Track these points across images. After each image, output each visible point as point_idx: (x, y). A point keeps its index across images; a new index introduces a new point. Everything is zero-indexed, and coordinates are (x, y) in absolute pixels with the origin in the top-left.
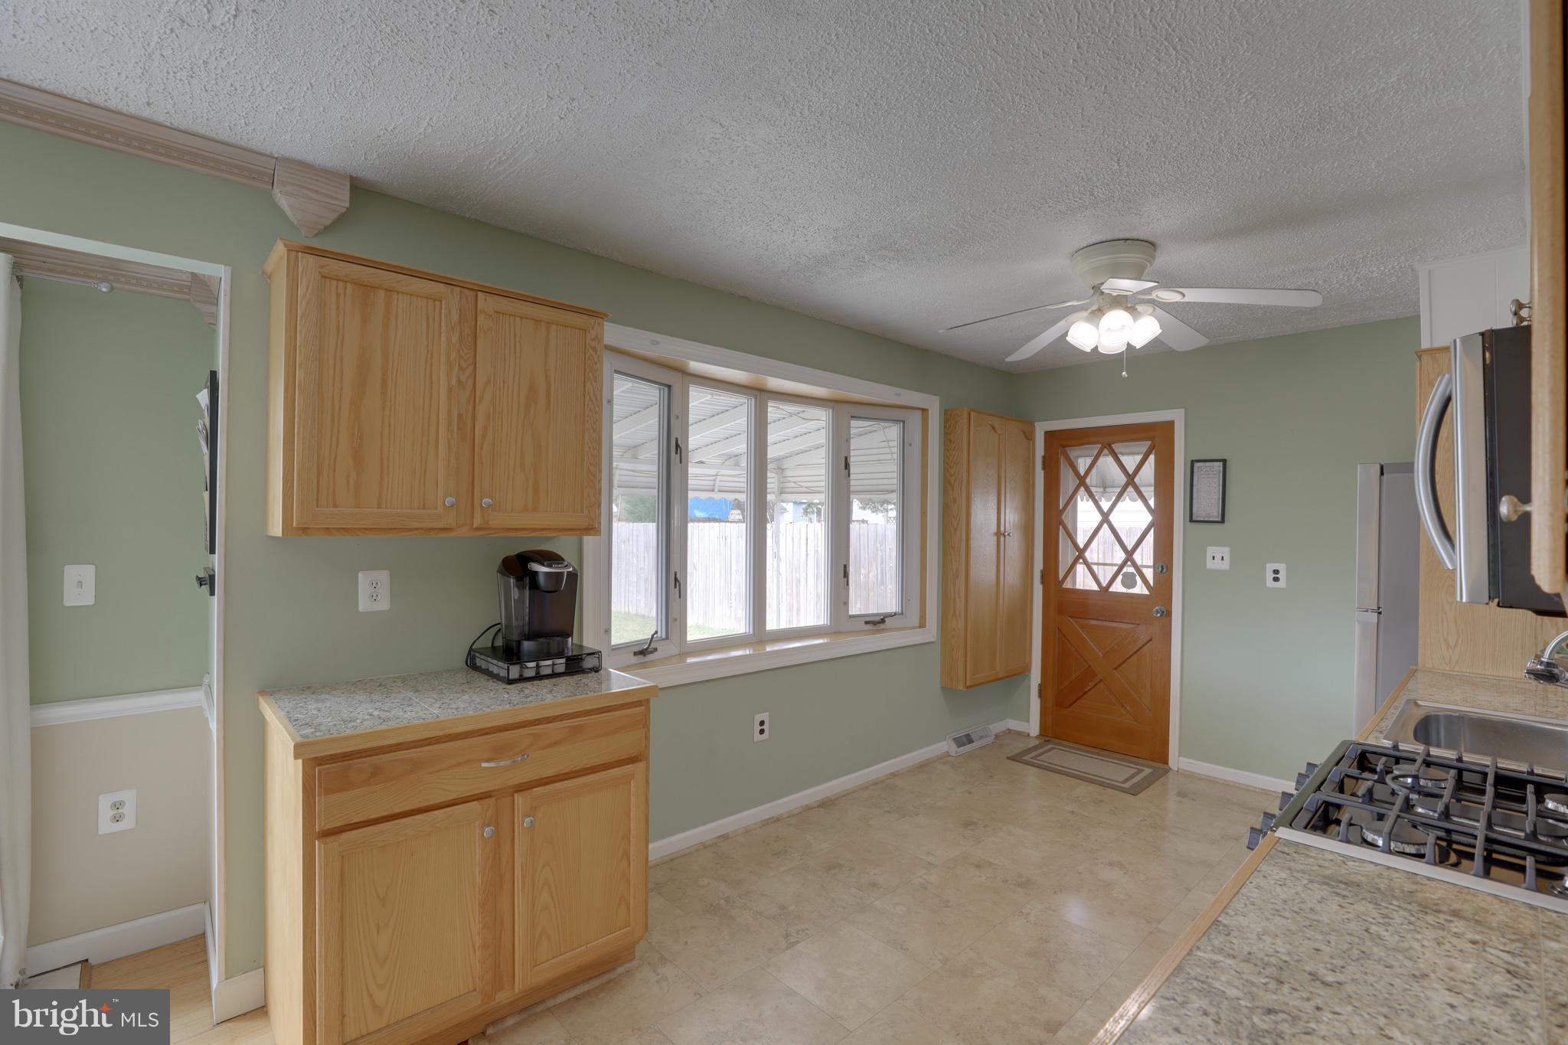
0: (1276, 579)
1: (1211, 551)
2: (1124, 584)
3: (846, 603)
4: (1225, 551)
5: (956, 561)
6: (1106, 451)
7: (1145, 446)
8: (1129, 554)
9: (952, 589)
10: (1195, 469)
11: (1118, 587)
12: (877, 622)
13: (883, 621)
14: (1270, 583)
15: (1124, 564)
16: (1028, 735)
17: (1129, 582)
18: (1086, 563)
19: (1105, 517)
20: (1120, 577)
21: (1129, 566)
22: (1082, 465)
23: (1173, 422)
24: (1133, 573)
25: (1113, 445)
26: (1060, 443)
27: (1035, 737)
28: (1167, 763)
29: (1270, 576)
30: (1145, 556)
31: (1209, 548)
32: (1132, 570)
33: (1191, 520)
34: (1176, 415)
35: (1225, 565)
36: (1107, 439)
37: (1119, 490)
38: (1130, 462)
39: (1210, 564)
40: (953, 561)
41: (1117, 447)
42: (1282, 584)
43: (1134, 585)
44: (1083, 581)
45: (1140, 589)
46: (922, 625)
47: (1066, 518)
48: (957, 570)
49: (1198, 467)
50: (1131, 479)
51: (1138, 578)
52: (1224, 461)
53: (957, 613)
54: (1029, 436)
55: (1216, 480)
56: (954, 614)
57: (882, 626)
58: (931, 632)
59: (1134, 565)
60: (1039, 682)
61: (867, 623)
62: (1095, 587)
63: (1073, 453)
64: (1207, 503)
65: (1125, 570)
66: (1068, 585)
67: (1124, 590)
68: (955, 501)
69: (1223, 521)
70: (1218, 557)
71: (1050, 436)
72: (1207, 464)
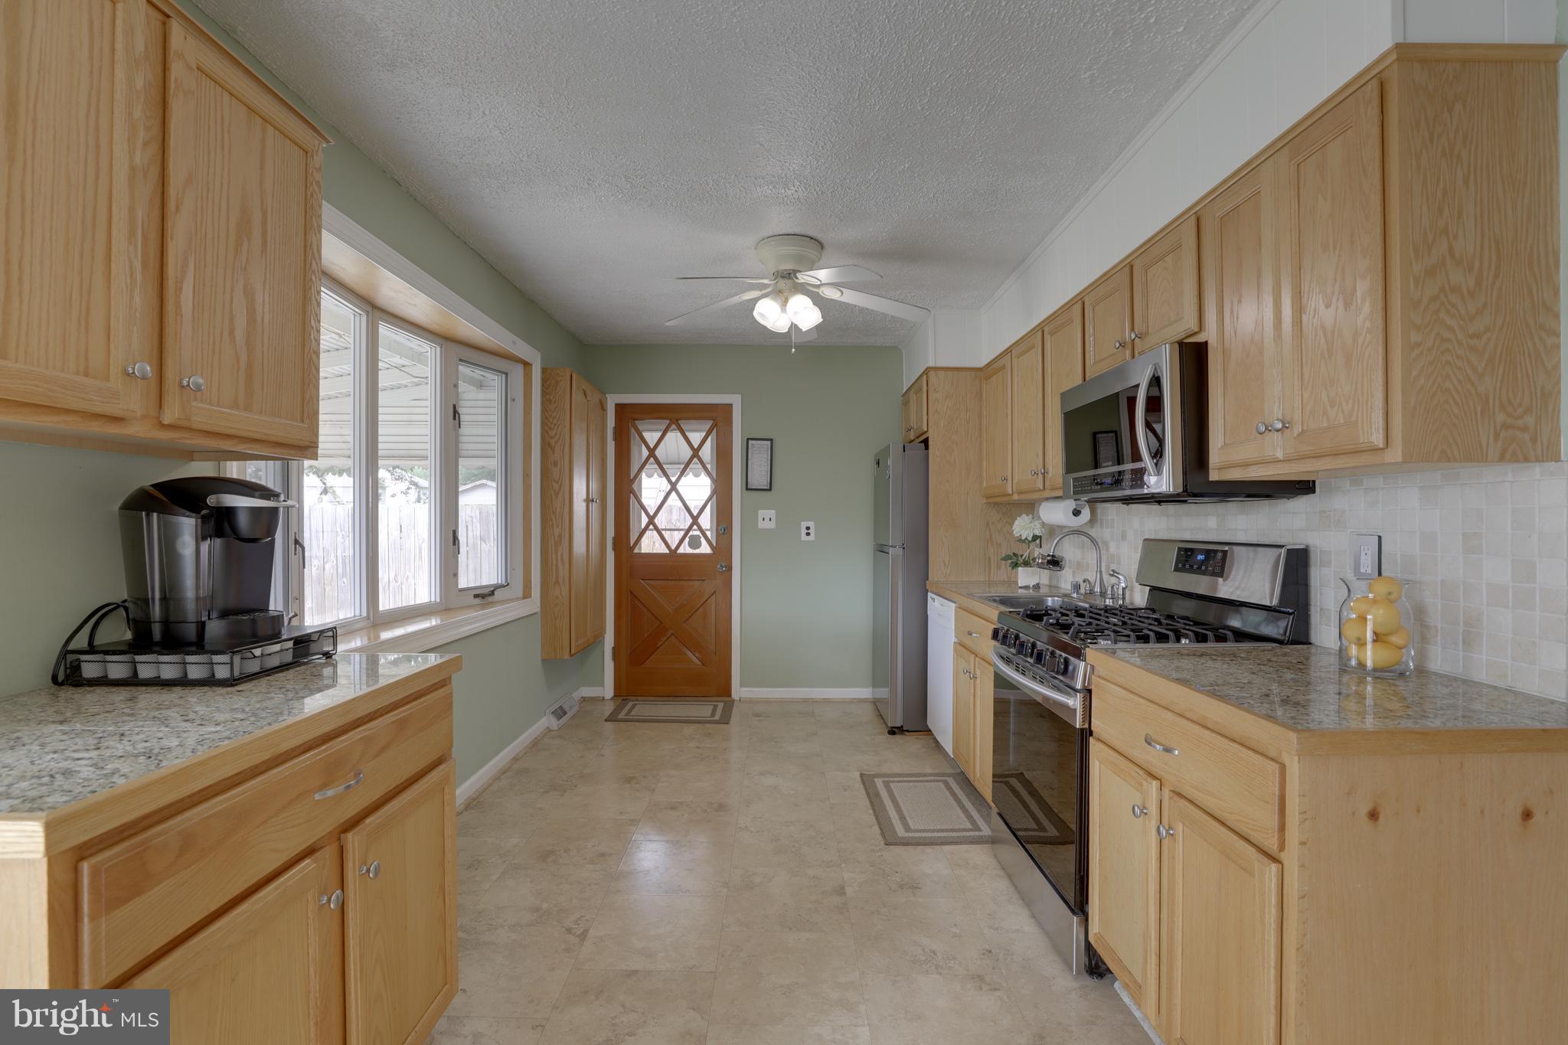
0: (808, 534)
1: (762, 513)
2: (691, 545)
3: (456, 575)
4: (772, 513)
5: (558, 526)
6: (674, 426)
7: (708, 425)
8: (695, 520)
9: (554, 556)
10: (750, 446)
11: (685, 549)
12: (485, 596)
13: (492, 593)
14: (804, 537)
15: (690, 528)
16: (604, 699)
17: (695, 543)
18: (656, 528)
19: (674, 487)
20: (687, 540)
21: (695, 530)
22: (652, 437)
23: (731, 405)
24: (699, 536)
25: (680, 422)
26: (629, 417)
27: (611, 699)
28: (730, 696)
29: (804, 531)
30: (706, 521)
31: (760, 511)
32: (698, 533)
33: (747, 489)
34: (735, 400)
35: (772, 525)
36: (674, 416)
37: (682, 466)
38: (696, 438)
39: (761, 525)
40: (555, 526)
41: (684, 425)
42: (812, 538)
43: (699, 546)
44: (651, 544)
45: (705, 549)
46: (527, 594)
47: (635, 486)
48: (560, 536)
49: (752, 445)
50: (696, 452)
51: (703, 540)
52: (771, 440)
53: (561, 580)
54: (603, 407)
55: (765, 456)
56: (557, 582)
57: (490, 599)
58: (534, 604)
59: (700, 528)
60: (613, 646)
61: (476, 596)
62: (664, 550)
63: (641, 425)
64: (759, 477)
65: (691, 533)
66: (636, 551)
67: (689, 551)
68: (555, 464)
69: (770, 490)
70: (767, 519)
71: (621, 408)
72: (759, 442)
